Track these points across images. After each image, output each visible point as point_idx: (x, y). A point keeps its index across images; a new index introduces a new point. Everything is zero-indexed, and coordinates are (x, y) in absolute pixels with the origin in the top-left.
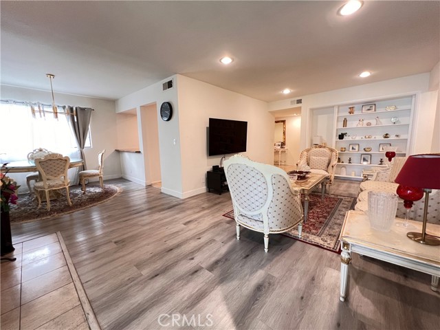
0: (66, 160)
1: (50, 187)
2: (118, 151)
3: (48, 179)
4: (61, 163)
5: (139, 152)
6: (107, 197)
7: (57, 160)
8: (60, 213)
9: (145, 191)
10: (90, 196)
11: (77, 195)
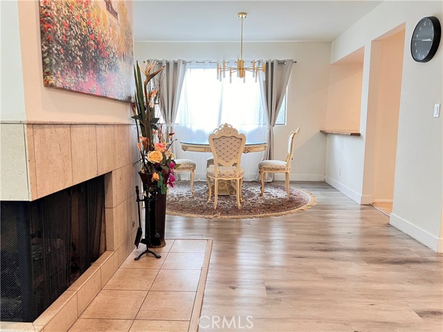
0: (241, 139)
1: (220, 175)
2: (324, 133)
3: (220, 165)
4: (235, 143)
5: (358, 135)
6: (289, 208)
7: (231, 137)
8: (224, 214)
9: (358, 213)
10: (266, 201)
11: (251, 195)
